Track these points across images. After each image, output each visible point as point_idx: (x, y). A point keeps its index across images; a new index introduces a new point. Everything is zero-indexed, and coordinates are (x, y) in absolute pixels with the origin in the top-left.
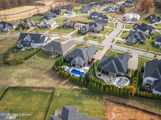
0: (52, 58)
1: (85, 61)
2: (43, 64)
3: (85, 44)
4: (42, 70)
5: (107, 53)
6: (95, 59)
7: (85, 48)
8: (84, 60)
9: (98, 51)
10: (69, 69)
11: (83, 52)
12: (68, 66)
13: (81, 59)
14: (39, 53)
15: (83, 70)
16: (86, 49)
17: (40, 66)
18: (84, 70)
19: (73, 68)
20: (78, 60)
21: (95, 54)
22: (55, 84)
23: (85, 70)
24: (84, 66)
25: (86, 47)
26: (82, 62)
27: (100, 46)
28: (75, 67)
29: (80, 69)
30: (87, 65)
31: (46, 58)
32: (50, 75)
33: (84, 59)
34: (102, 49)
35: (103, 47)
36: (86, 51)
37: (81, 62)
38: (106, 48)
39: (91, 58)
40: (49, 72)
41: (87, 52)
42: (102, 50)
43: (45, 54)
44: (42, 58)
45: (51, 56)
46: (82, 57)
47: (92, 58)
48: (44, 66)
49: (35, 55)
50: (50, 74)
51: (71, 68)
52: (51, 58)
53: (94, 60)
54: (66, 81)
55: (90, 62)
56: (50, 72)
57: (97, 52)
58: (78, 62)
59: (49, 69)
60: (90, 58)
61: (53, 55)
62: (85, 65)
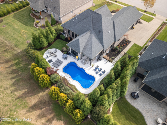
0: (38, 25)
1: (103, 46)
2: (15, 36)
3: (115, 3)
4: (5, 51)
5: (161, 29)
6: (129, 42)
7: (113, 12)
8: (100, 45)
9: (140, 23)
10: (61, 59)
11: (103, 22)
12: (62, 51)
13: (95, 40)
14: (20, 11)
15: (94, 68)
16: (113, 14)
17: (6, 40)
18: (95, 70)
19: (70, 59)
20: (86, 40)
21: (132, 28)
22: (10, 99)
23: (97, 70)
24: (99, 59)
25: (115, 10)
26: (94, 49)
27: (145, 11)
28: (77, 57)
29: (87, 65)
30: (106, 56)
31: (26, 24)
32: (15, 67)
33: (101, 41)
34: (149, 20)
35: (153, 15)
36: (112, 19)
37: (91, 49)
38: (159, 19)
39: (121, 40)
40: (15, 60)
41: (114, 22)
42: (148, 22)
43: (29, 16)
44: (20, 22)
45: (38, 21)
46: (99, 34)
47: (124, 40)
48: (14, 42)
49: (12, 14)
50: (16, 64)
51: (66, 58)
52: (36, 25)
53: (127, 45)
54: (41, 94)
55: (116, 49)
56: (18, 59)
57: (138, 24)
58: (85, 48)
59: (19, 51)
60: (117, 39)
61: (42, 19)
62: (101, 57)
